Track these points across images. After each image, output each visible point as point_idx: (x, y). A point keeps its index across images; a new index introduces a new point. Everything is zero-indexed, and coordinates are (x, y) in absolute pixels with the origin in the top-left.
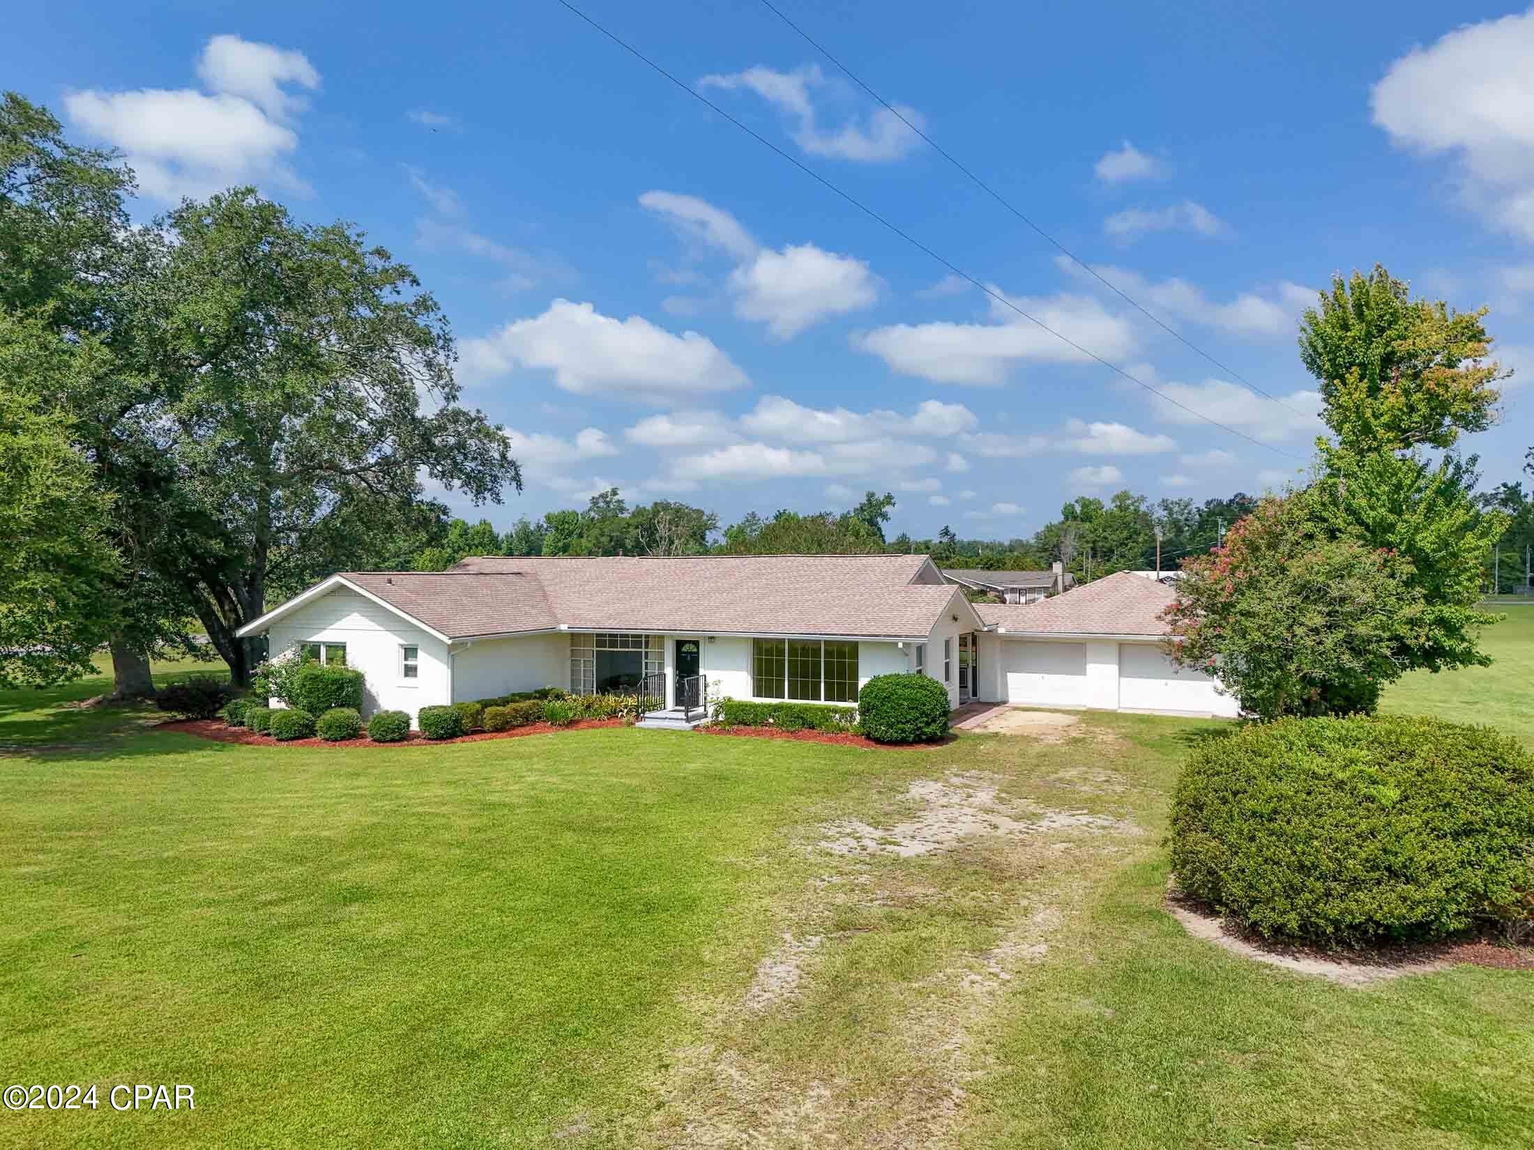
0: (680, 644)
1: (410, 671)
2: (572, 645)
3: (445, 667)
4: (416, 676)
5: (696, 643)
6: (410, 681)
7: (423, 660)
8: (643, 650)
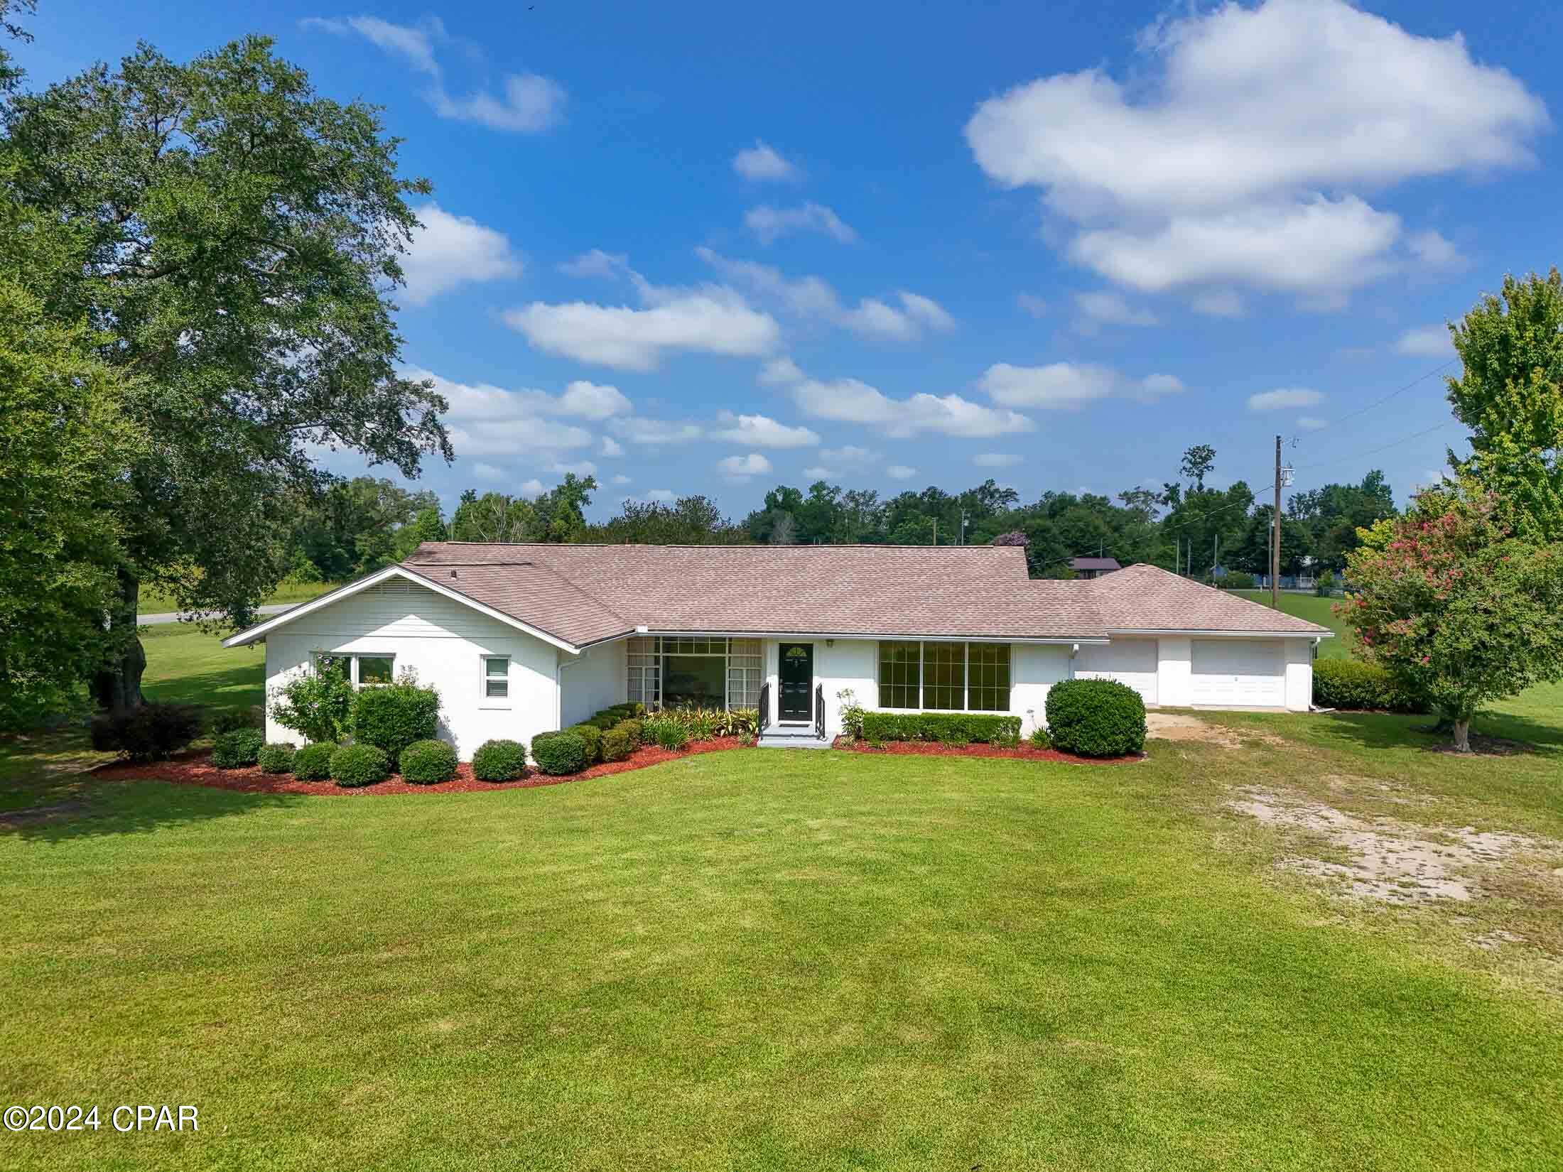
0: (784, 649)
1: (496, 689)
2: (628, 651)
3: (554, 682)
4: (506, 695)
5: (808, 648)
6: (496, 701)
7: (517, 674)
8: (727, 655)
